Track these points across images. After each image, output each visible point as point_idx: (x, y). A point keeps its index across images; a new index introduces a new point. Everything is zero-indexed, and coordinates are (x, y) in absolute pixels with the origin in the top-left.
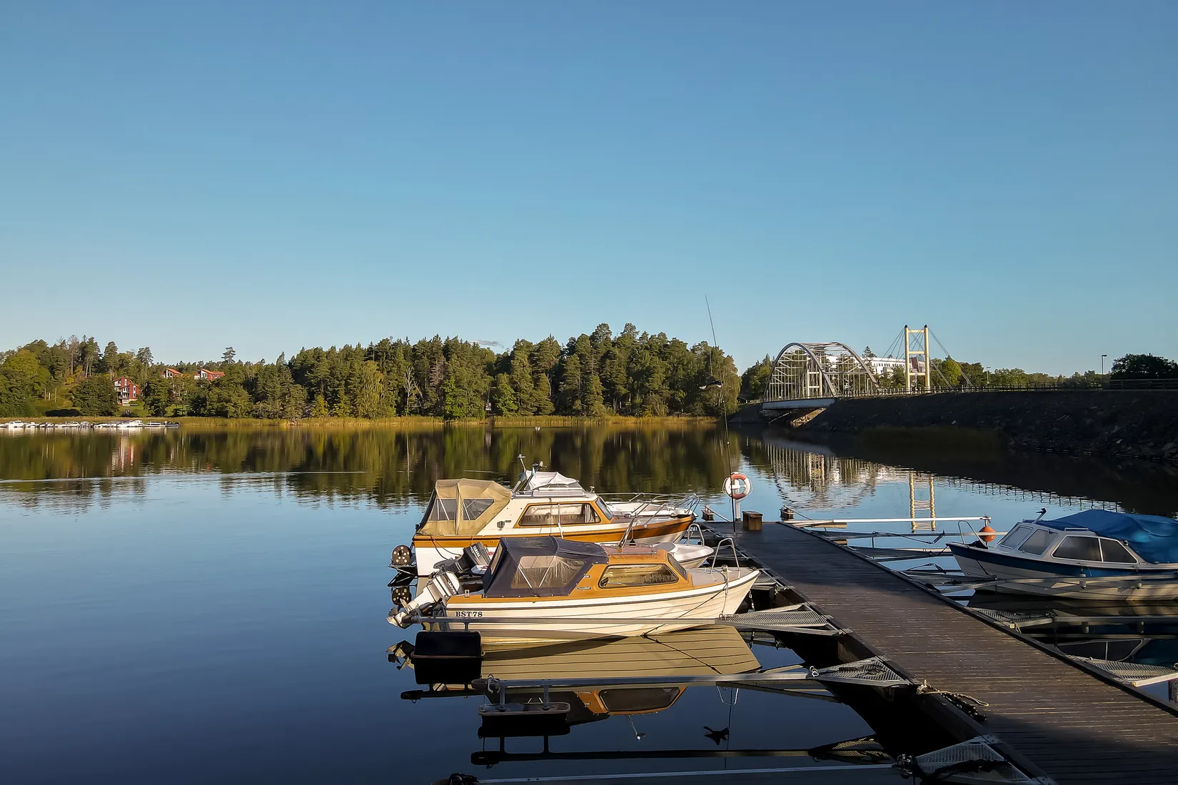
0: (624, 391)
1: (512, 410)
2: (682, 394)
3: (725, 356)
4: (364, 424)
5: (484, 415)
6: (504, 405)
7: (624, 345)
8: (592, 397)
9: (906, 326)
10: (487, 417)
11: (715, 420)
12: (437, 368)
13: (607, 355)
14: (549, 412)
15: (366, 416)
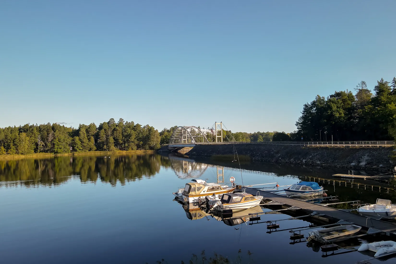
0: (121, 142)
1: (81, 150)
2: (142, 143)
3: (155, 129)
4: (23, 157)
5: (70, 151)
6: (78, 148)
7: (120, 126)
8: (110, 144)
9: (216, 122)
10: (71, 152)
11: (153, 151)
12: (51, 135)
13: (114, 130)
14: (95, 150)
15: (22, 154)
